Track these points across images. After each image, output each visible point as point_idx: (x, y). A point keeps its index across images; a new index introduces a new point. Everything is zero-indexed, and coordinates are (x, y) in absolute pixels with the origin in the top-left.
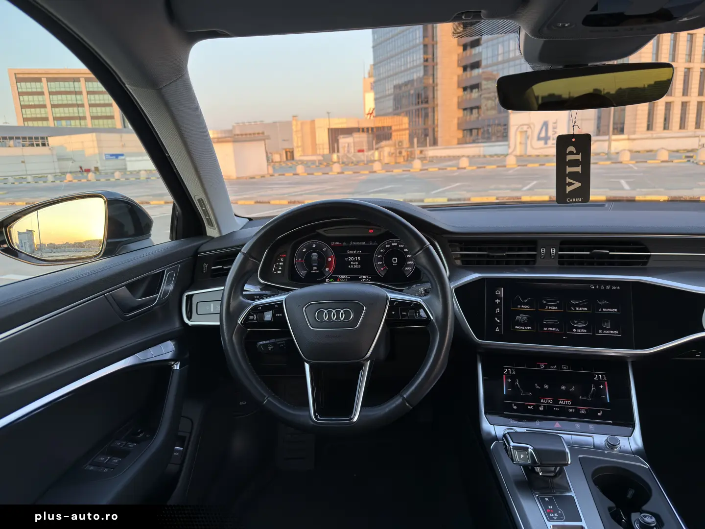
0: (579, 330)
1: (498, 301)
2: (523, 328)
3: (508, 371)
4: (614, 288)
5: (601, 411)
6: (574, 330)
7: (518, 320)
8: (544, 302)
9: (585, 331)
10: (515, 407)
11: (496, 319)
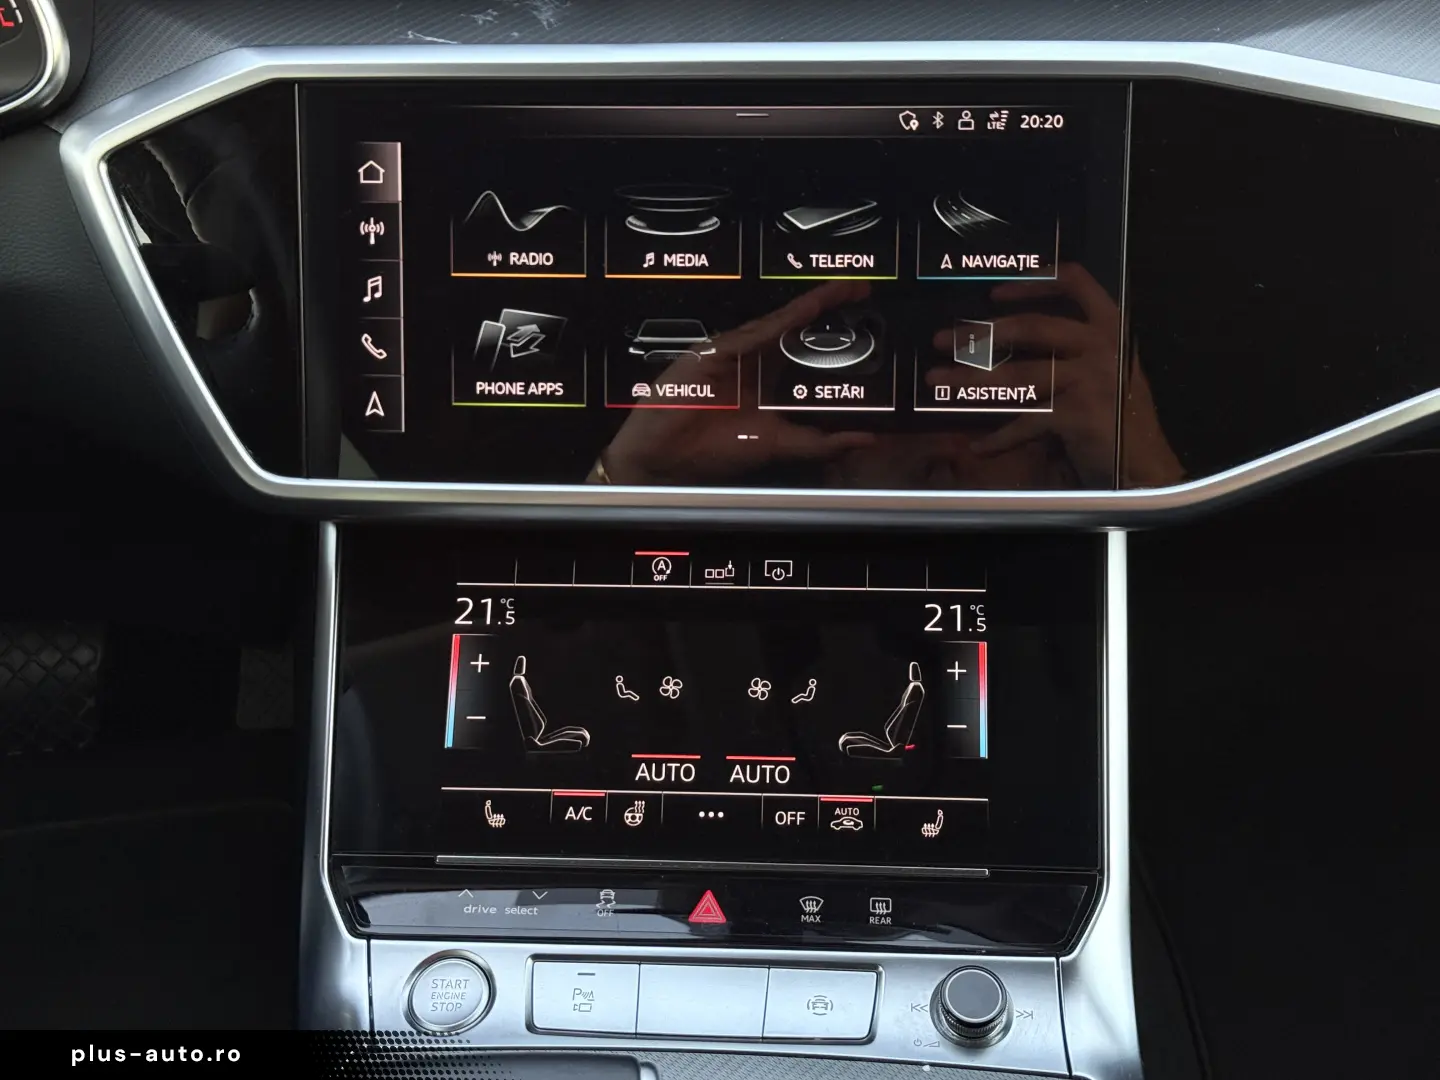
0: (823, 392)
1: (372, 229)
2: (517, 389)
3: (479, 610)
4: (1030, 122)
5: (940, 813)
6: (800, 391)
7: (489, 345)
8: (634, 223)
9: (858, 392)
10: (497, 820)
11: (367, 341)
